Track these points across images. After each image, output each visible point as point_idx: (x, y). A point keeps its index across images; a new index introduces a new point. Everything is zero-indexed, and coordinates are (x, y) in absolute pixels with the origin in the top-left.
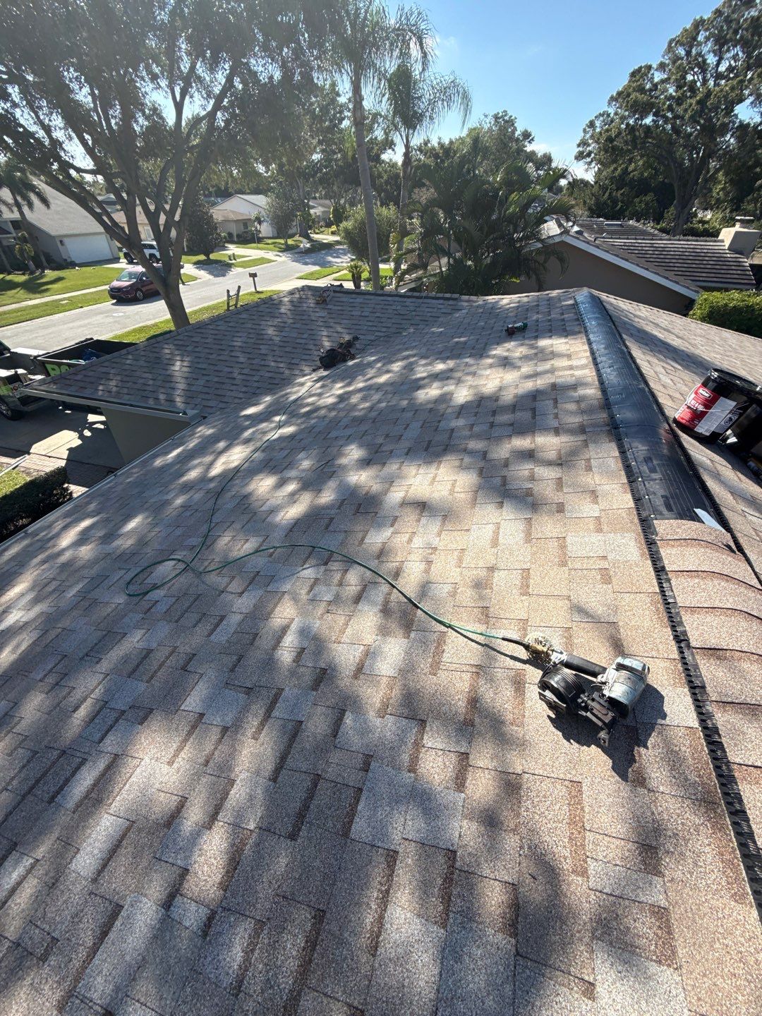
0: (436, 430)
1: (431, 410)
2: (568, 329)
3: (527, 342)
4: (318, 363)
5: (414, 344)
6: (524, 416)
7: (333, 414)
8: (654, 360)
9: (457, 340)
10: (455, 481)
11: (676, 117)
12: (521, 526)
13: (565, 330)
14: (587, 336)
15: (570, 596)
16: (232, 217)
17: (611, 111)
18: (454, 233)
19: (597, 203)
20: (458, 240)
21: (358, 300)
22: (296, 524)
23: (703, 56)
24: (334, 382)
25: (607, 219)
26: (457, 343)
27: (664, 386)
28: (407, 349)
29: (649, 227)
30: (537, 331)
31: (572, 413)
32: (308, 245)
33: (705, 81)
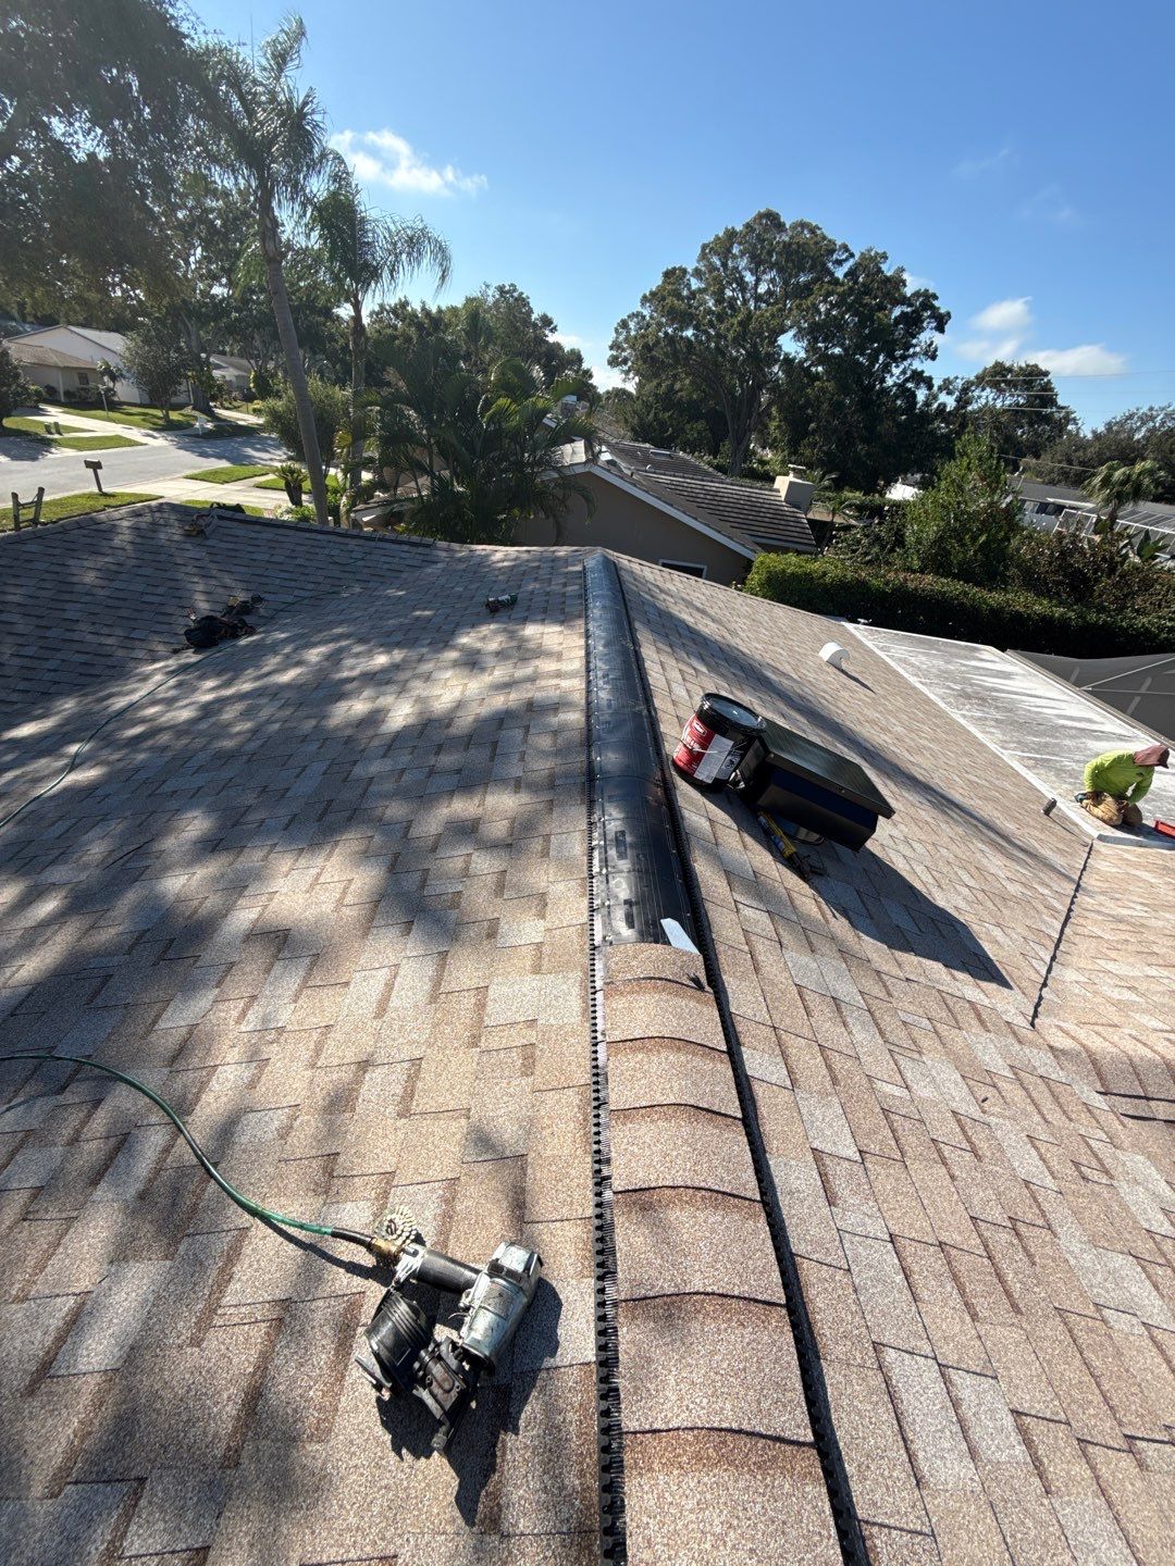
0: (345, 780)
1: (349, 740)
2: (567, 610)
3: (512, 627)
4: (184, 639)
5: (357, 614)
6: (478, 756)
7: (184, 741)
8: (671, 662)
9: (418, 613)
10: (350, 881)
11: (719, 336)
12: (429, 969)
13: (563, 611)
14: (586, 624)
15: (469, 1110)
16: (54, 360)
17: (646, 312)
18: (437, 443)
19: (641, 424)
20: (442, 453)
21: (265, 535)
22: (30, 994)
23: (740, 273)
24: (203, 677)
25: (657, 446)
26: (418, 618)
27: (674, 703)
28: (340, 623)
29: (703, 461)
30: (528, 610)
31: (543, 752)
32: (209, 426)
33: (745, 302)
